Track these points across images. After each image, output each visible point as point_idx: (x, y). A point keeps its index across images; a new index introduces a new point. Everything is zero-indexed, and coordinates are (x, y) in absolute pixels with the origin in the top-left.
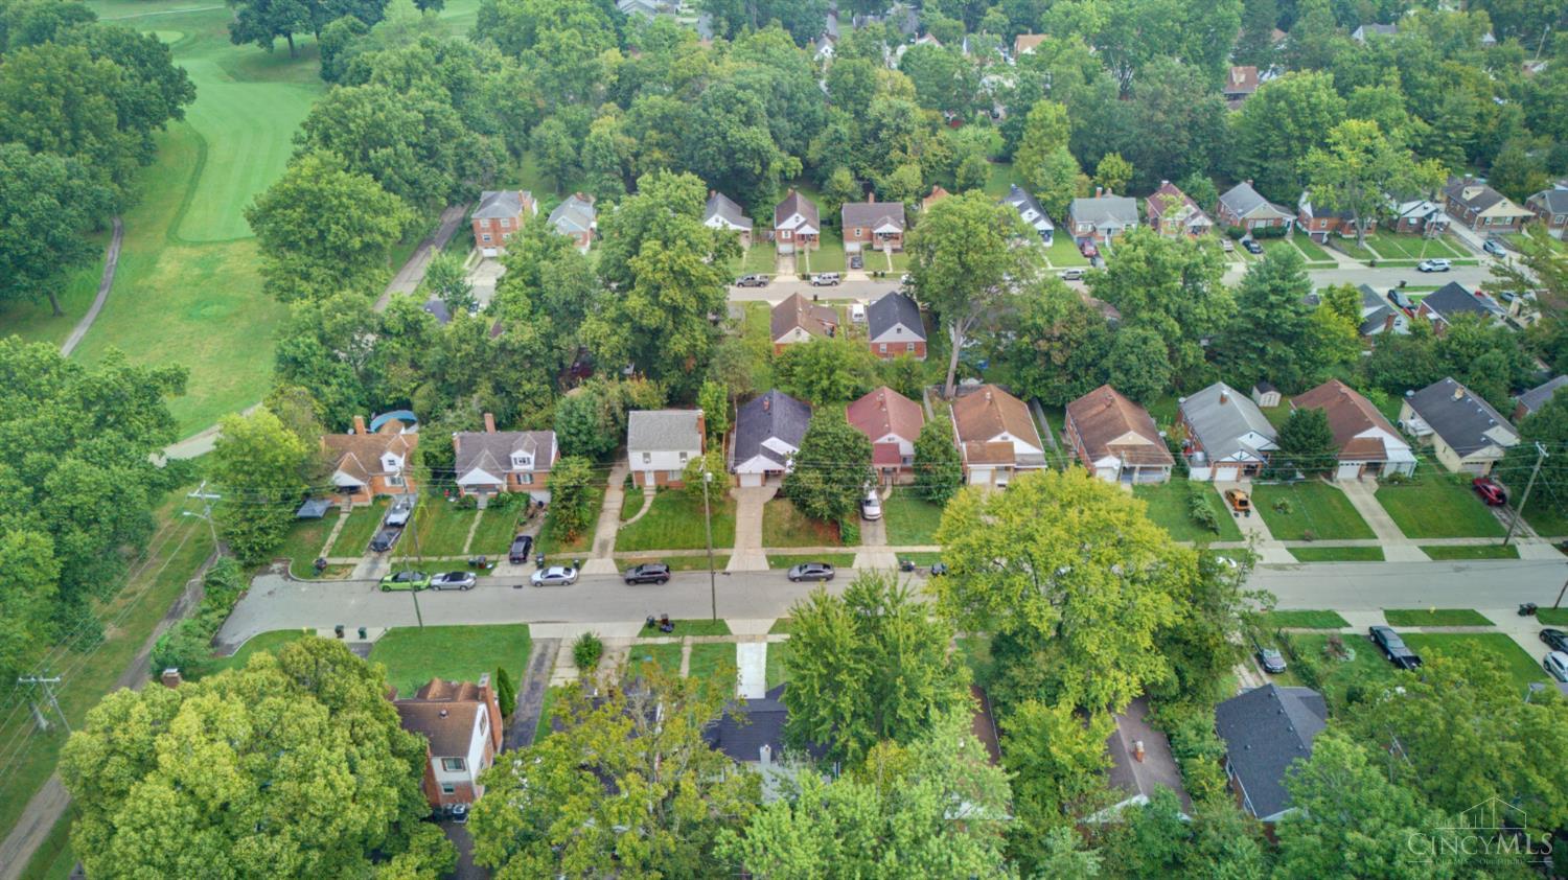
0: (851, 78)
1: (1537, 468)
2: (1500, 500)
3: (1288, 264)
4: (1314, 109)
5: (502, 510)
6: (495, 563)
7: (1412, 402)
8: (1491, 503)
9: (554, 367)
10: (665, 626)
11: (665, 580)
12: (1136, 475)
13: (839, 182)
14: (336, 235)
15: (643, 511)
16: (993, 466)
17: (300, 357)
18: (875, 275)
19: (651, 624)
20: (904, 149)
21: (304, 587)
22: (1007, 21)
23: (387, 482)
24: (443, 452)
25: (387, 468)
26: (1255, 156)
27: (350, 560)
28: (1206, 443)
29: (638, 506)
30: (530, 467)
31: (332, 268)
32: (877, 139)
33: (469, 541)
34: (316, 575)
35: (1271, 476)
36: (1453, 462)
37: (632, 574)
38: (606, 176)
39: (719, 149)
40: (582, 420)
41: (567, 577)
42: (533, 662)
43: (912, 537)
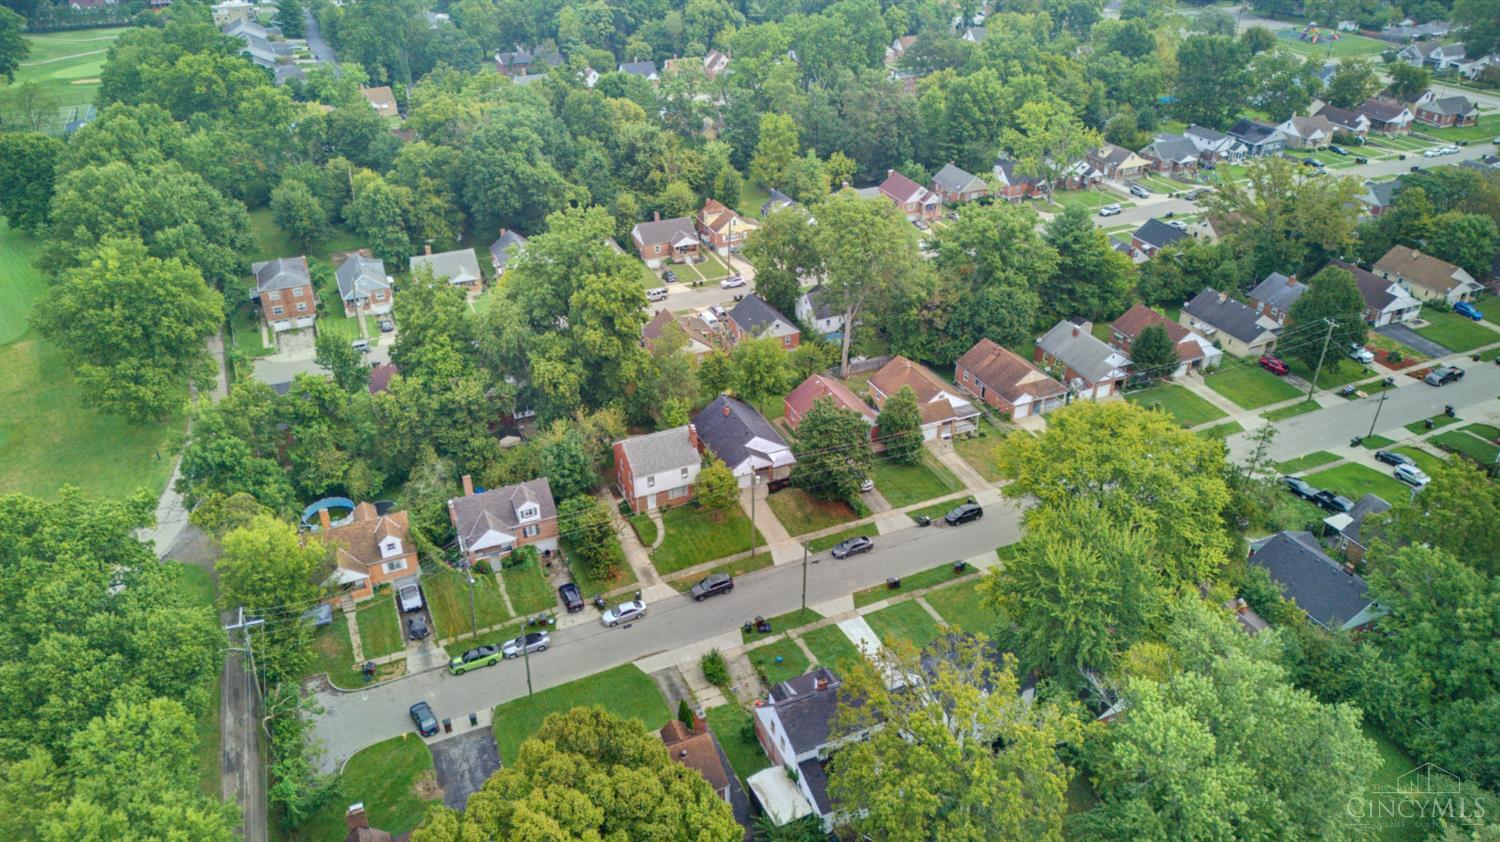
0: (589, 108)
1: (1328, 338)
2: (1286, 370)
3: (1077, 217)
4: (991, 97)
5: (522, 566)
6: (552, 616)
7: (1187, 310)
8: (1280, 373)
9: (496, 418)
10: (761, 627)
11: (730, 587)
12: (1042, 406)
13: (624, 205)
14: (169, 327)
15: (661, 533)
16: (939, 423)
17: (228, 461)
18: (695, 285)
19: (747, 630)
20: (661, 169)
21: (364, 696)
22: (650, 49)
23: (385, 568)
24: (437, 523)
25: (386, 553)
26: (951, 141)
27: (395, 656)
28: (1079, 369)
29: (652, 530)
30: (537, 517)
31: (164, 366)
32: (634, 163)
33: (509, 605)
34: (367, 681)
35: (1134, 387)
36: (1241, 349)
37: (699, 591)
38: (390, 229)
39: (511, 187)
40: (574, 459)
41: (640, 610)
42: (668, 695)
43: (909, 497)
